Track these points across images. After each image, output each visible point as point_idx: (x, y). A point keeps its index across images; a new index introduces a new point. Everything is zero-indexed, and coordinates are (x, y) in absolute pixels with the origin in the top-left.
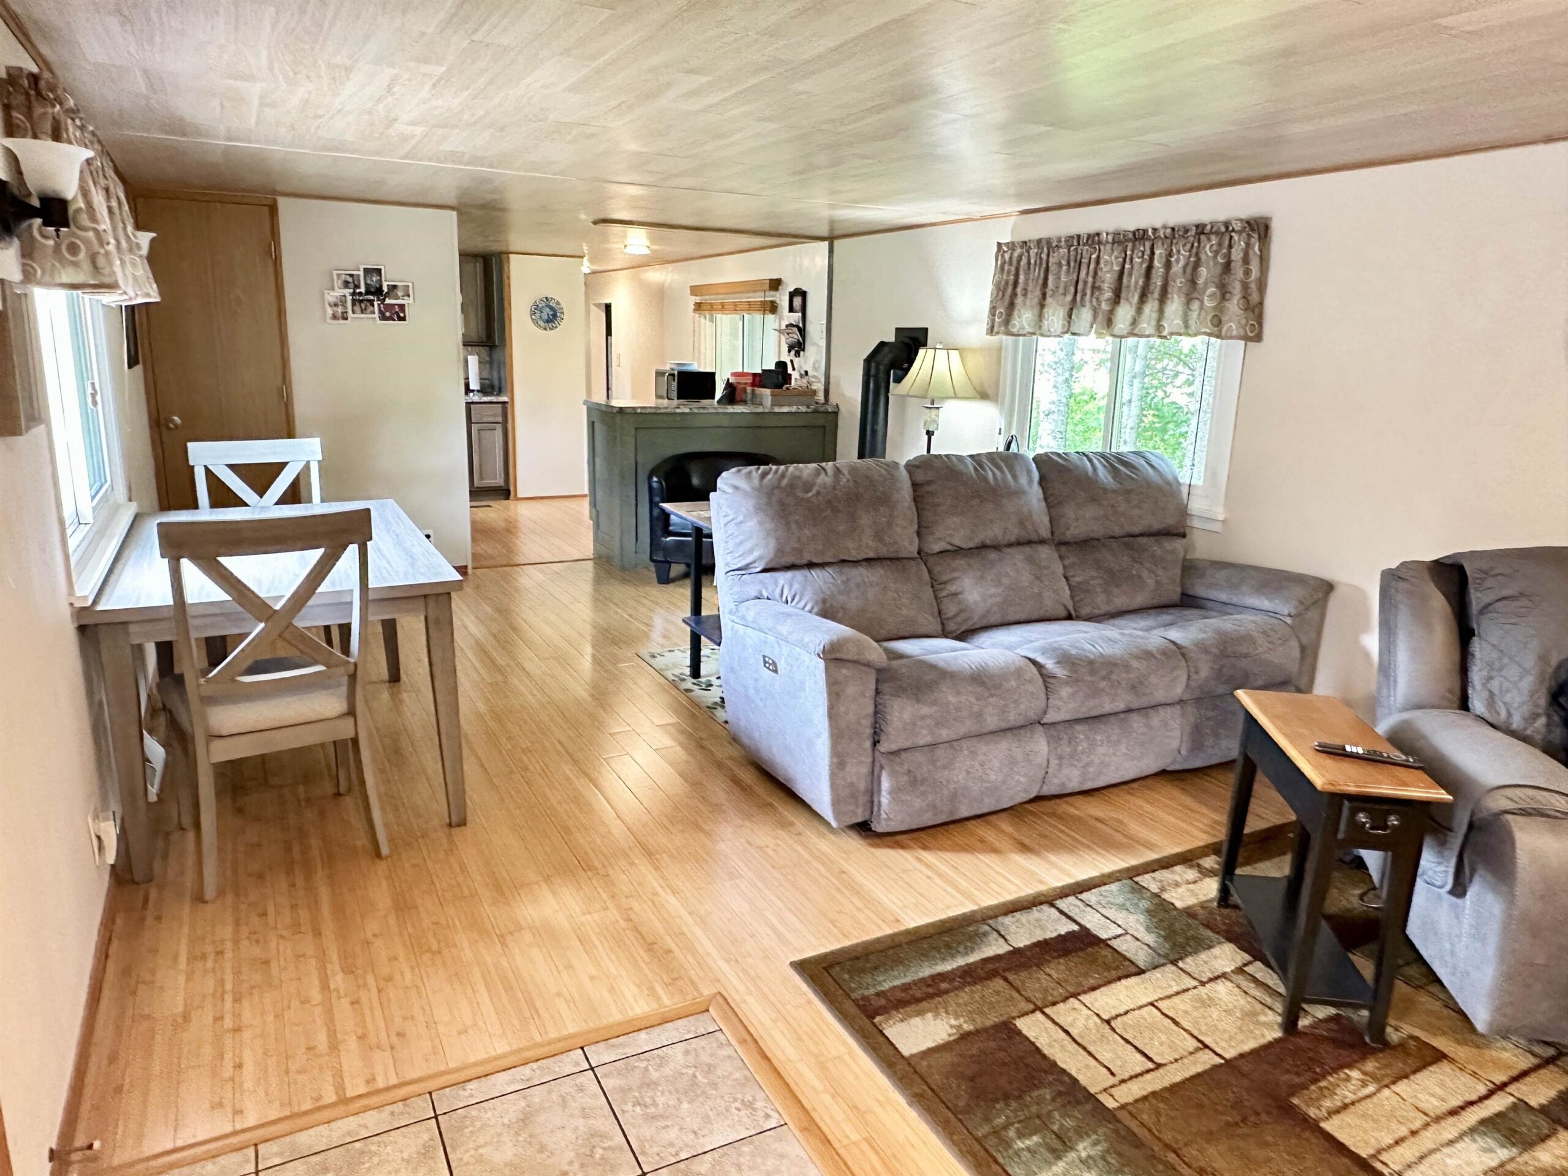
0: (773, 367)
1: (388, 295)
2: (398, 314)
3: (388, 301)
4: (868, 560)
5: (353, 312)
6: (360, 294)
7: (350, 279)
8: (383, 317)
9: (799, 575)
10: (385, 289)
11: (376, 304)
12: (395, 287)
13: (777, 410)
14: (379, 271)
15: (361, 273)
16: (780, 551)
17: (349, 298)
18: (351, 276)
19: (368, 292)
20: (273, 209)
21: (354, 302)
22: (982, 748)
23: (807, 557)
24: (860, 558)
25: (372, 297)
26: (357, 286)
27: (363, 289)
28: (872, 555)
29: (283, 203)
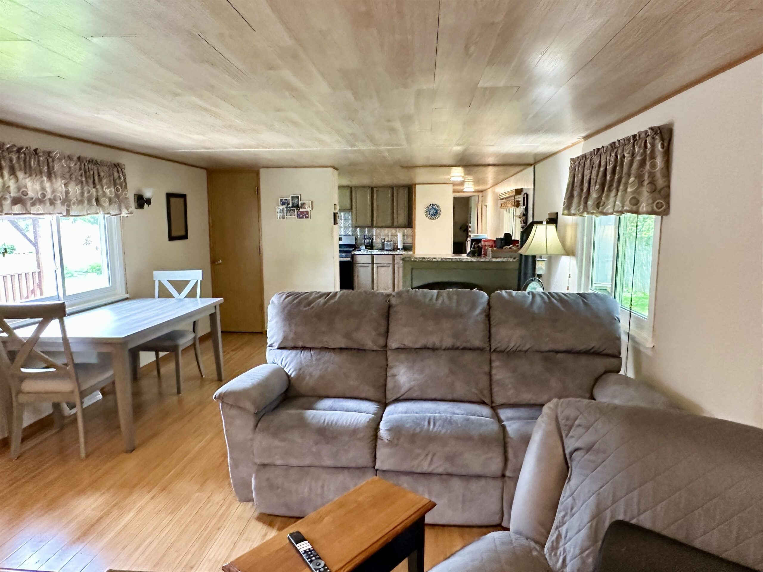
0: (502, 237)
1: (301, 207)
2: (304, 215)
3: (301, 210)
4: (341, 349)
5: (287, 216)
6: (290, 207)
7: (285, 201)
8: (299, 217)
9: (293, 352)
10: (300, 205)
11: (296, 211)
12: (304, 204)
13: (494, 260)
14: (298, 197)
15: (290, 198)
16: (285, 338)
17: (285, 209)
18: (286, 200)
19: (293, 206)
20: (258, 173)
21: (287, 210)
22: (324, 475)
23: (300, 344)
24: (335, 347)
25: (294, 208)
26: (289, 204)
27: (290, 205)
28: (343, 346)
29: (262, 171)
